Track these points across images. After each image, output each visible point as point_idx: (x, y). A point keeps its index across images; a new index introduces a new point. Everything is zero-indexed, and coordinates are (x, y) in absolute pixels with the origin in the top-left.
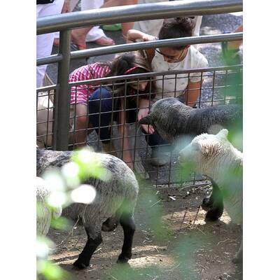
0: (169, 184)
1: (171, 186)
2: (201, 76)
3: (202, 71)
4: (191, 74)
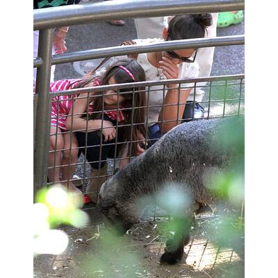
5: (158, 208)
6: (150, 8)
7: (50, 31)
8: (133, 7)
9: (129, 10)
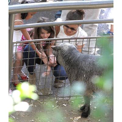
0: (63, 97)
1: (64, 98)
2: (83, 41)
3: (83, 38)
4: (78, 40)
5: (58, 94)
6: (57, 6)
7: (14, 15)
8: (50, 5)
9: (49, 7)
